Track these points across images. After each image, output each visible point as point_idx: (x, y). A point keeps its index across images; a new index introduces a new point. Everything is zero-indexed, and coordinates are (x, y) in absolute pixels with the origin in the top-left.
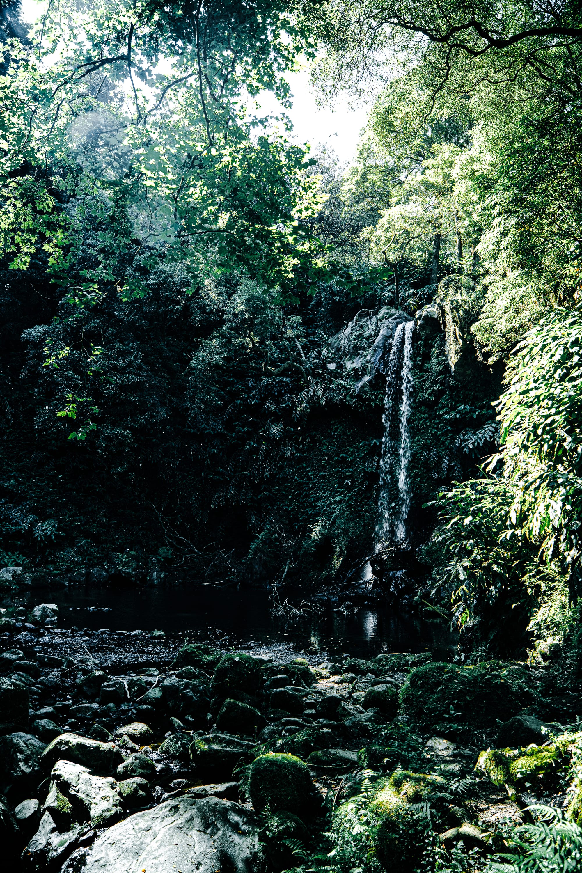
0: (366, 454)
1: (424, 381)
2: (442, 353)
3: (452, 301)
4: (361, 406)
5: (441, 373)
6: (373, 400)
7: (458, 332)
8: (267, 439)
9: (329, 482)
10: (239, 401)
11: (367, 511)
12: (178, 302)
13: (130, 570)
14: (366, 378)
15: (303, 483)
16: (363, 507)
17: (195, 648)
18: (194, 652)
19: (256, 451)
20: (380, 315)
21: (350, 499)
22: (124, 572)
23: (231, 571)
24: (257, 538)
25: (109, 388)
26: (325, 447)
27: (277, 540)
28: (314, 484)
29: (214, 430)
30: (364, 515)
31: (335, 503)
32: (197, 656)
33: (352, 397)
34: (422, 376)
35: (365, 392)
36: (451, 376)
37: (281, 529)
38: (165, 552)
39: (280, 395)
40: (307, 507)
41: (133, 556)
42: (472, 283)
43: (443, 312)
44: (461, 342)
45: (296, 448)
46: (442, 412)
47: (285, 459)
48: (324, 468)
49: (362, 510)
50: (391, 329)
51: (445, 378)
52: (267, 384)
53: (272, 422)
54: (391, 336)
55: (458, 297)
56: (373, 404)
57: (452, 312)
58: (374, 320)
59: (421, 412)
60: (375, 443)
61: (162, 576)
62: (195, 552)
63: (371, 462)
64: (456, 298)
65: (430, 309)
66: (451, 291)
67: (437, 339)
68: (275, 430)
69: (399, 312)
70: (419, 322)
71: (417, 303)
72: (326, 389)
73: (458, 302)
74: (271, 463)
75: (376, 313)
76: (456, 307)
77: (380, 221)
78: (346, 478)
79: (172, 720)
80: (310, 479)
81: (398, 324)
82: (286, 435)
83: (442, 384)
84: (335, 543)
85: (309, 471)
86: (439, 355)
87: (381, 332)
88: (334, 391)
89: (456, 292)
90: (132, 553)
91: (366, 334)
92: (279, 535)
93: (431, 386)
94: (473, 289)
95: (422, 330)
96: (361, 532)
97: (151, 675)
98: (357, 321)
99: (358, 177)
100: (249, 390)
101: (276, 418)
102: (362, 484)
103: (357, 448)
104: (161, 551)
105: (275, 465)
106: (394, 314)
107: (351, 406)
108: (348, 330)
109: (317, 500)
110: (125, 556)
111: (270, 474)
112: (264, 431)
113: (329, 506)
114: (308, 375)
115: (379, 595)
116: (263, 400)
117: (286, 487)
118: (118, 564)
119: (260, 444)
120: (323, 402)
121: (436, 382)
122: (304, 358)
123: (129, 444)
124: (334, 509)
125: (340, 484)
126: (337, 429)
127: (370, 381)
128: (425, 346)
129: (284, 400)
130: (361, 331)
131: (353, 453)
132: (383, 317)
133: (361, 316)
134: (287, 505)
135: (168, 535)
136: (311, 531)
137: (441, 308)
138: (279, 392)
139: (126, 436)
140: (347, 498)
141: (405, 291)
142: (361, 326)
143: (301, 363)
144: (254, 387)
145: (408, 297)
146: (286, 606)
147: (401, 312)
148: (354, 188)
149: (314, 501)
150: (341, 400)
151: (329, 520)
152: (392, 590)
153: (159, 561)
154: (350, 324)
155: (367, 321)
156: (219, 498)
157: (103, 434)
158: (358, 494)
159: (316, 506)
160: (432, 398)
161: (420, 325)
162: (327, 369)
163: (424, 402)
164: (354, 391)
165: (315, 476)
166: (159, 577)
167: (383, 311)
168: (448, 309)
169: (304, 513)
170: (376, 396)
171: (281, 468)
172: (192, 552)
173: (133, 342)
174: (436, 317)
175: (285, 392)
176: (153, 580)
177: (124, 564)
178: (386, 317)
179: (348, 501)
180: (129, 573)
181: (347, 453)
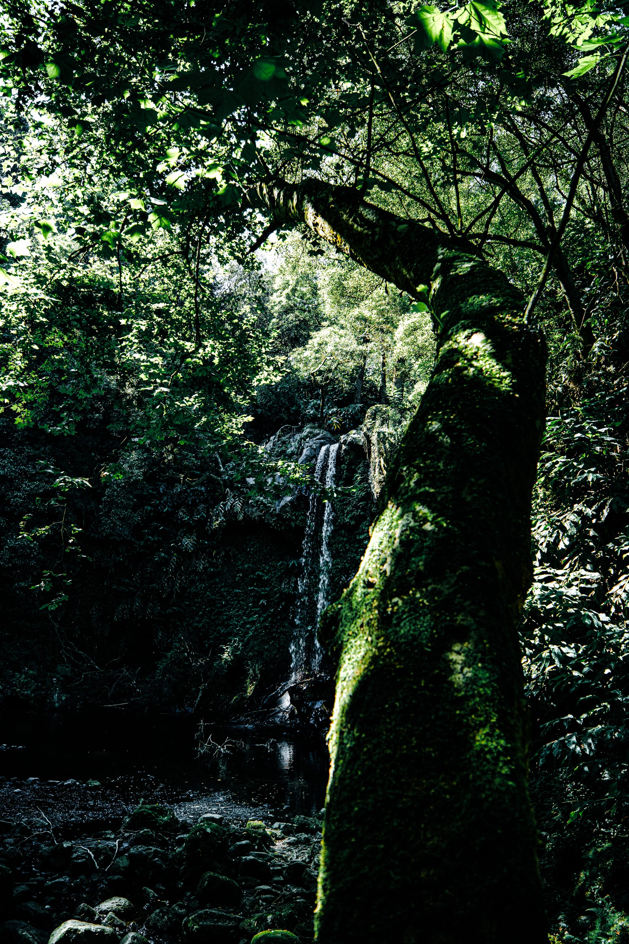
0: (282, 574)
1: (346, 505)
2: (365, 479)
3: (379, 433)
4: (280, 527)
5: (362, 499)
6: (293, 521)
7: (382, 463)
8: (178, 550)
9: (243, 600)
10: (149, 508)
11: (282, 632)
12: (98, 410)
13: (29, 692)
14: (288, 498)
15: (216, 600)
16: (278, 628)
17: (150, 809)
18: (150, 814)
19: (166, 562)
20: (305, 434)
21: (265, 620)
22: (22, 695)
23: (135, 691)
24: (166, 657)
25: (17, 496)
26: (239, 563)
27: (186, 659)
28: (227, 601)
29: (119, 535)
30: (279, 637)
31: (248, 623)
32: (153, 818)
33: (272, 515)
34: (344, 500)
35: (286, 512)
36: (373, 503)
37: (190, 648)
38: (64, 669)
39: (194, 504)
40: (219, 625)
41: (31, 676)
42: (398, 416)
43: (369, 441)
44: (385, 472)
45: (209, 562)
46: (362, 537)
47: (195, 572)
48: (237, 585)
49: (277, 632)
50: (315, 450)
51: (366, 505)
52: (181, 492)
53: (185, 533)
54: (315, 457)
55: (385, 429)
56: (293, 524)
57: (379, 444)
58: (298, 437)
59: (341, 535)
60: (294, 564)
61: (64, 698)
62: (96, 669)
63: (289, 583)
64: (382, 430)
65: (355, 436)
66: (378, 422)
67: (361, 465)
68: (187, 542)
69: (322, 433)
70: (344, 447)
71: (340, 422)
72: (245, 504)
73: (384, 435)
74: (181, 576)
75: (300, 430)
76: (383, 439)
77: (310, 342)
78: (261, 597)
79: (145, 890)
80: (222, 596)
81: (322, 445)
82: (199, 549)
83: (363, 509)
84: (248, 665)
85: (221, 587)
86: (362, 481)
87: (305, 451)
88: (253, 507)
89: (382, 424)
90: (31, 672)
91: (289, 451)
92: (188, 654)
93: (352, 511)
94: (400, 422)
95: (346, 455)
96: (276, 655)
97: (109, 839)
98: (279, 436)
99: (288, 291)
100: (160, 496)
101: (189, 529)
102: (278, 604)
103: (273, 566)
104: (59, 668)
105: (186, 579)
106: (318, 434)
107: (271, 524)
108: (270, 445)
109: (230, 618)
110: (23, 676)
111: (180, 588)
112: (176, 543)
113: (243, 626)
114: (226, 487)
115: (297, 726)
116: (176, 508)
117: (197, 602)
118: (15, 685)
119: (171, 556)
120: (241, 517)
121: (357, 508)
122: (222, 469)
123: (35, 556)
124: (248, 629)
125: (255, 604)
126: (253, 545)
127: (291, 502)
128: (348, 470)
129: (198, 510)
130: (283, 448)
131: (269, 571)
132: (307, 436)
133: (284, 432)
134: (197, 622)
135: (66, 649)
136: (223, 652)
137: (368, 437)
138: (194, 501)
139: (32, 548)
140: (262, 619)
141: (329, 408)
142: (284, 443)
143: (219, 474)
144: (165, 493)
145: (331, 415)
146: (209, 743)
147: (325, 433)
148: (284, 301)
149: (227, 619)
150: (260, 516)
151: (242, 641)
152: (312, 722)
153: (58, 679)
154: (272, 438)
155: (290, 438)
156: (123, 610)
157: (7, 543)
158: (273, 615)
159: (229, 625)
160: (353, 523)
161: (345, 450)
162: (246, 482)
163: (344, 526)
164: (275, 510)
165: (229, 593)
166: (60, 699)
167: (307, 430)
168: (374, 439)
169: (215, 631)
170: (297, 517)
171: (192, 582)
172: (92, 668)
173: (45, 446)
174: (361, 444)
175: (200, 502)
176: (54, 703)
177: (24, 686)
178: (311, 435)
179: (263, 621)
180: (27, 695)
181: (263, 571)
